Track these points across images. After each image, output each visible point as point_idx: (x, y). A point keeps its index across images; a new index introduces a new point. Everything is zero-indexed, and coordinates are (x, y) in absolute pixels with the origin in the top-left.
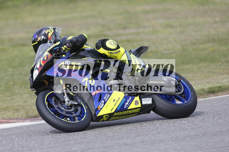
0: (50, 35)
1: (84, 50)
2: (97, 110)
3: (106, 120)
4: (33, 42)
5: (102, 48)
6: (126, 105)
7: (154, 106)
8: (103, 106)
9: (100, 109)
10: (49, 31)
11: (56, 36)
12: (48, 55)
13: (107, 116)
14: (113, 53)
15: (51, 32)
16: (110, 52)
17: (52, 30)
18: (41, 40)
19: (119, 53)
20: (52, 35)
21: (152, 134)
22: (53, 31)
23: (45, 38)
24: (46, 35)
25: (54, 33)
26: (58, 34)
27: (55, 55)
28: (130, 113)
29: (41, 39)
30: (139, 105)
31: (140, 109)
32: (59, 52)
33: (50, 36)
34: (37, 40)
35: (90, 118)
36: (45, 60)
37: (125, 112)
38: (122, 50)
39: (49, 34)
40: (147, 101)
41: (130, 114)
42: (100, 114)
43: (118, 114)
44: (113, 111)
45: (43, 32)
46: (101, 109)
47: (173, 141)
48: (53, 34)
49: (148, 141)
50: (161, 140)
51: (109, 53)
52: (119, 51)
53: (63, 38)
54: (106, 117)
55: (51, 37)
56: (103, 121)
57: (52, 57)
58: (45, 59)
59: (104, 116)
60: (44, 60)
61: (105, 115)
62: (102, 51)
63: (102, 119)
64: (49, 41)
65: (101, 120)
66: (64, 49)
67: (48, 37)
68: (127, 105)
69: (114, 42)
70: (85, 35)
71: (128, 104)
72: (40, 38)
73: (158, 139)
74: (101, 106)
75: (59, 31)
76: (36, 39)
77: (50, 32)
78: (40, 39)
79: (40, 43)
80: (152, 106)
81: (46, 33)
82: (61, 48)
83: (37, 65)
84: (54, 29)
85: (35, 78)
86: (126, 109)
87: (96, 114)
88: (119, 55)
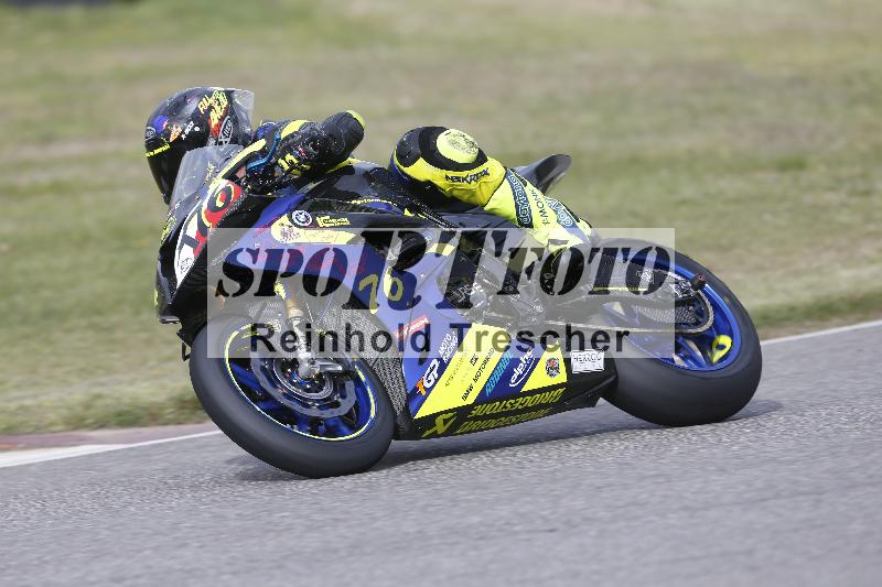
0: (215, 118)
1: (350, 170)
2: (415, 397)
3: (445, 434)
4: (152, 145)
5: (421, 162)
6: (515, 376)
7: (612, 379)
8: (437, 380)
9: (424, 393)
10: (211, 101)
11: (236, 122)
12: (227, 191)
13: (449, 419)
14: (464, 179)
15: (219, 104)
16: (451, 174)
17: (221, 98)
18: (183, 136)
19: (483, 179)
20: (222, 119)
21: (155, 549)
22: (225, 103)
23: (197, 129)
24: (201, 119)
25: (231, 111)
26: (244, 116)
27: (250, 191)
28: (530, 405)
29: (183, 132)
30: (562, 378)
31: (561, 390)
32: (264, 177)
33: (216, 121)
34: (168, 135)
35: (389, 428)
36: (218, 209)
37: (513, 401)
38: (494, 167)
39: (212, 114)
40: (590, 361)
41: (527, 410)
42: (425, 411)
43: (488, 409)
44: (471, 400)
45: (190, 108)
46: (429, 391)
47: (234, 573)
48: (226, 114)
49: (137, 577)
50: (189, 572)
51: (447, 177)
52: (486, 173)
53: (260, 128)
54: (445, 421)
55: (219, 126)
56: (435, 435)
57: (242, 196)
58: (220, 204)
59: (439, 421)
60: (212, 208)
61: (442, 413)
62: (421, 170)
63: (431, 431)
64: (212, 141)
65: (428, 433)
66: (286, 167)
67: (208, 126)
68: (520, 376)
69: (468, 137)
70: (355, 115)
71: (524, 372)
72: (180, 130)
73: (178, 567)
74: (429, 381)
75: (246, 102)
76: (162, 132)
77: (216, 106)
78: (178, 134)
79: (180, 147)
80: (604, 380)
81: (201, 110)
82: (276, 163)
83: (186, 228)
84: (229, 94)
85: (180, 276)
86: (517, 393)
87: (412, 411)
88: (483, 187)
